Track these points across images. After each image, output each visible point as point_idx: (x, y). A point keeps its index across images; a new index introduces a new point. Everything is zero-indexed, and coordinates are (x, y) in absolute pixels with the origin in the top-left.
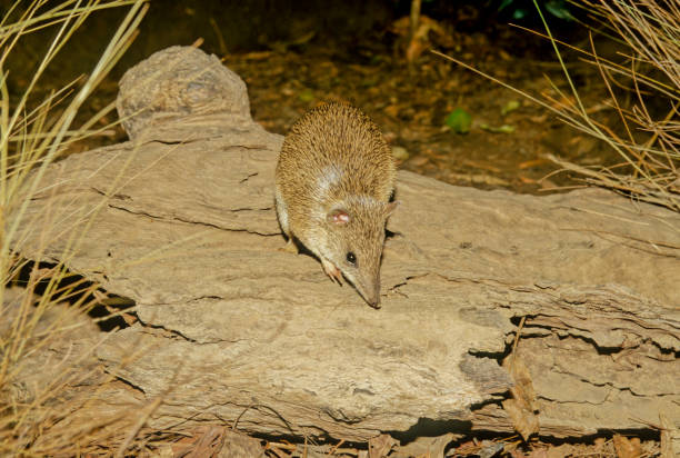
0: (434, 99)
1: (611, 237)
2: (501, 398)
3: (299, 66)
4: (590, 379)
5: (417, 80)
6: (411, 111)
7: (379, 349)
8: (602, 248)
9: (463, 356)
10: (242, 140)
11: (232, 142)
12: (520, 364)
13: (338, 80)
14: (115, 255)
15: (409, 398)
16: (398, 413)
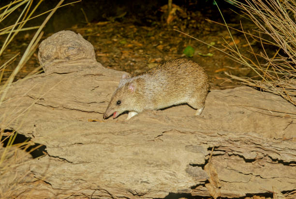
0: (178, 41)
1: (252, 108)
2: (204, 183)
3: (120, 28)
4: (243, 172)
5: (171, 33)
6: (168, 47)
7: (151, 164)
8: (248, 113)
9: (187, 166)
10: (92, 72)
11: (87, 73)
12: (212, 167)
13: (137, 34)
14: (37, 126)
15: (165, 185)
16: (160, 191)
